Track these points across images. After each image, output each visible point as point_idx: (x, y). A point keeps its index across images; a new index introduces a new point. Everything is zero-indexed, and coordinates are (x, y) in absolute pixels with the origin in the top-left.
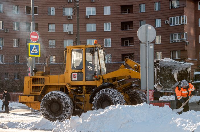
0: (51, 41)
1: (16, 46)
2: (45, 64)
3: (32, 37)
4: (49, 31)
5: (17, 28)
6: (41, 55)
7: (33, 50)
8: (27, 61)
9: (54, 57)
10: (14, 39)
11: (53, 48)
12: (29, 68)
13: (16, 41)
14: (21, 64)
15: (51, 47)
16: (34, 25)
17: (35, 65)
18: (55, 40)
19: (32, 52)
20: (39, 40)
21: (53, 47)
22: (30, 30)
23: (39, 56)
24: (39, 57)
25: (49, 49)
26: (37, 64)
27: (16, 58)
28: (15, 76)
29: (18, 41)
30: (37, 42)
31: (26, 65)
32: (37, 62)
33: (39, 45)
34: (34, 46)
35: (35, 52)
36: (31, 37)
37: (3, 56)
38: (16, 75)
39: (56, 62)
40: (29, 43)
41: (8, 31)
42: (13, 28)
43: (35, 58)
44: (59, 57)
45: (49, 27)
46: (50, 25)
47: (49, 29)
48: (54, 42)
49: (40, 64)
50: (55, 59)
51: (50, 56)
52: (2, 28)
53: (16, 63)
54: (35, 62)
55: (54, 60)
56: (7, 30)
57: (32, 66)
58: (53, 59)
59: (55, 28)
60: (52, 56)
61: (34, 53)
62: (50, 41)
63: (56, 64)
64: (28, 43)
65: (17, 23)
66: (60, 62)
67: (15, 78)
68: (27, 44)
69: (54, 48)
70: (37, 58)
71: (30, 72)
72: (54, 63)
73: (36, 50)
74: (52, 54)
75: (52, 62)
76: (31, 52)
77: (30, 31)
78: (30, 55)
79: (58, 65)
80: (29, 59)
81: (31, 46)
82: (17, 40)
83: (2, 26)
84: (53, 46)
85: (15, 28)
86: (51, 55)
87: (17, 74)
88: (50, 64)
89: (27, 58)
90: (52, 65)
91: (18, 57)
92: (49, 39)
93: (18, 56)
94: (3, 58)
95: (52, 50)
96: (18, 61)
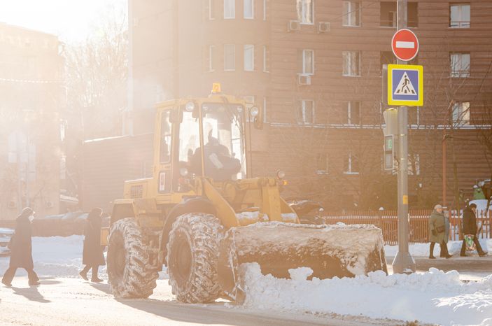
0: (457, 56)
1: (349, 75)
2: (436, 126)
3: (400, 45)
4: (450, 26)
5: (355, 18)
6: (424, 101)
7: (400, 86)
8: (383, 118)
9: (466, 106)
10: (344, 54)
11: (463, 79)
12: (389, 141)
13: (350, 59)
14: (365, 127)
15: (457, 76)
16: (406, 8)
17: (406, 132)
18: (468, 52)
19: (397, 90)
20: (420, 56)
21: (464, 76)
22: (394, 23)
23: (419, 102)
24: (420, 107)
25: (451, 81)
26: (414, 126)
27: (349, 111)
28: (348, 164)
29: (357, 58)
30: (415, 62)
31: (380, 133)
32: (411, 120)
33: (419, 69)
34: (405, 74)
35: (406, 92)
36: (395, 44)
37: (313, 104)
38: (350, 160)
39: (472, 122)
40: (390, 66)
41: (328, 30)
42: (341, 21)
43: (406, 108)
44: (480, 108)
45: (450, 12)
46: (454, 9)
47: (450, 19)
48: (466, 59)
49: (422, 127)
50: (468, 113)
51: (453, 105)
52: (311, 20)
53: (350, 125)
54: (406, 121)
55: (467, 117)
56: (324, 27)
57: (398, 135)
58: (460, 115)
59: (471, 16)
60: (460, 102)
61: (403, 93)
62: (455, 58)
63: (473, 127)
64: (387, 63)
65: (354, 5)
66: (483, 122)
67: (347, 169)
68: (384, 67)
69: (467, 79)
70: (412, 110)
71: (390, 152)
72: (466, 125)
73: (410, 86)
74: (459, 98)
75: (458, 121)
76: (395, 93)
77: (394, 27)
78: (391, 101)
79: (478, 130)
80: (388, 113)
81: (394, 72)
82: (354, 53)
83: (311, 13)
84: (462, 72)
85: (347, 18)
86: (457, 102)
87: (353, 158)
88: (452, 127)
89: (383, 111)
90: (459, 130)
91: (356, 106)
92: (451, 53)
93: (358, 103)
94: (313, 110)
95: (461, 85)
96: (356, 120)
